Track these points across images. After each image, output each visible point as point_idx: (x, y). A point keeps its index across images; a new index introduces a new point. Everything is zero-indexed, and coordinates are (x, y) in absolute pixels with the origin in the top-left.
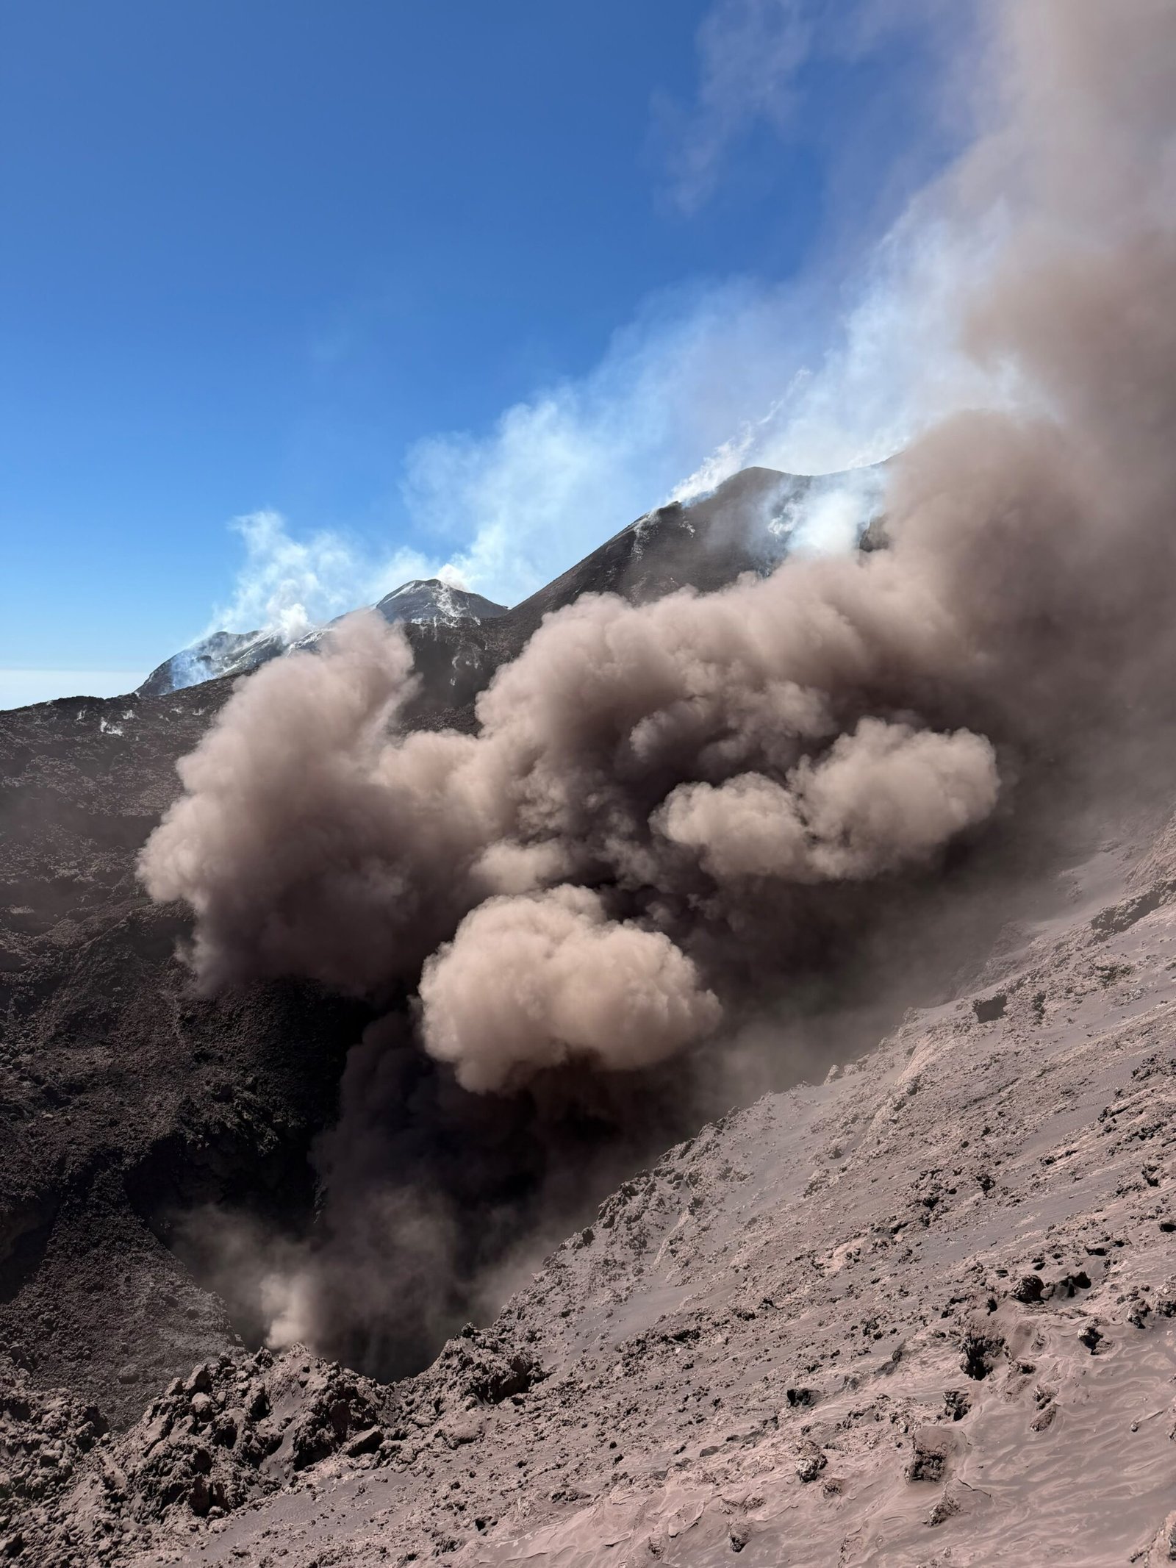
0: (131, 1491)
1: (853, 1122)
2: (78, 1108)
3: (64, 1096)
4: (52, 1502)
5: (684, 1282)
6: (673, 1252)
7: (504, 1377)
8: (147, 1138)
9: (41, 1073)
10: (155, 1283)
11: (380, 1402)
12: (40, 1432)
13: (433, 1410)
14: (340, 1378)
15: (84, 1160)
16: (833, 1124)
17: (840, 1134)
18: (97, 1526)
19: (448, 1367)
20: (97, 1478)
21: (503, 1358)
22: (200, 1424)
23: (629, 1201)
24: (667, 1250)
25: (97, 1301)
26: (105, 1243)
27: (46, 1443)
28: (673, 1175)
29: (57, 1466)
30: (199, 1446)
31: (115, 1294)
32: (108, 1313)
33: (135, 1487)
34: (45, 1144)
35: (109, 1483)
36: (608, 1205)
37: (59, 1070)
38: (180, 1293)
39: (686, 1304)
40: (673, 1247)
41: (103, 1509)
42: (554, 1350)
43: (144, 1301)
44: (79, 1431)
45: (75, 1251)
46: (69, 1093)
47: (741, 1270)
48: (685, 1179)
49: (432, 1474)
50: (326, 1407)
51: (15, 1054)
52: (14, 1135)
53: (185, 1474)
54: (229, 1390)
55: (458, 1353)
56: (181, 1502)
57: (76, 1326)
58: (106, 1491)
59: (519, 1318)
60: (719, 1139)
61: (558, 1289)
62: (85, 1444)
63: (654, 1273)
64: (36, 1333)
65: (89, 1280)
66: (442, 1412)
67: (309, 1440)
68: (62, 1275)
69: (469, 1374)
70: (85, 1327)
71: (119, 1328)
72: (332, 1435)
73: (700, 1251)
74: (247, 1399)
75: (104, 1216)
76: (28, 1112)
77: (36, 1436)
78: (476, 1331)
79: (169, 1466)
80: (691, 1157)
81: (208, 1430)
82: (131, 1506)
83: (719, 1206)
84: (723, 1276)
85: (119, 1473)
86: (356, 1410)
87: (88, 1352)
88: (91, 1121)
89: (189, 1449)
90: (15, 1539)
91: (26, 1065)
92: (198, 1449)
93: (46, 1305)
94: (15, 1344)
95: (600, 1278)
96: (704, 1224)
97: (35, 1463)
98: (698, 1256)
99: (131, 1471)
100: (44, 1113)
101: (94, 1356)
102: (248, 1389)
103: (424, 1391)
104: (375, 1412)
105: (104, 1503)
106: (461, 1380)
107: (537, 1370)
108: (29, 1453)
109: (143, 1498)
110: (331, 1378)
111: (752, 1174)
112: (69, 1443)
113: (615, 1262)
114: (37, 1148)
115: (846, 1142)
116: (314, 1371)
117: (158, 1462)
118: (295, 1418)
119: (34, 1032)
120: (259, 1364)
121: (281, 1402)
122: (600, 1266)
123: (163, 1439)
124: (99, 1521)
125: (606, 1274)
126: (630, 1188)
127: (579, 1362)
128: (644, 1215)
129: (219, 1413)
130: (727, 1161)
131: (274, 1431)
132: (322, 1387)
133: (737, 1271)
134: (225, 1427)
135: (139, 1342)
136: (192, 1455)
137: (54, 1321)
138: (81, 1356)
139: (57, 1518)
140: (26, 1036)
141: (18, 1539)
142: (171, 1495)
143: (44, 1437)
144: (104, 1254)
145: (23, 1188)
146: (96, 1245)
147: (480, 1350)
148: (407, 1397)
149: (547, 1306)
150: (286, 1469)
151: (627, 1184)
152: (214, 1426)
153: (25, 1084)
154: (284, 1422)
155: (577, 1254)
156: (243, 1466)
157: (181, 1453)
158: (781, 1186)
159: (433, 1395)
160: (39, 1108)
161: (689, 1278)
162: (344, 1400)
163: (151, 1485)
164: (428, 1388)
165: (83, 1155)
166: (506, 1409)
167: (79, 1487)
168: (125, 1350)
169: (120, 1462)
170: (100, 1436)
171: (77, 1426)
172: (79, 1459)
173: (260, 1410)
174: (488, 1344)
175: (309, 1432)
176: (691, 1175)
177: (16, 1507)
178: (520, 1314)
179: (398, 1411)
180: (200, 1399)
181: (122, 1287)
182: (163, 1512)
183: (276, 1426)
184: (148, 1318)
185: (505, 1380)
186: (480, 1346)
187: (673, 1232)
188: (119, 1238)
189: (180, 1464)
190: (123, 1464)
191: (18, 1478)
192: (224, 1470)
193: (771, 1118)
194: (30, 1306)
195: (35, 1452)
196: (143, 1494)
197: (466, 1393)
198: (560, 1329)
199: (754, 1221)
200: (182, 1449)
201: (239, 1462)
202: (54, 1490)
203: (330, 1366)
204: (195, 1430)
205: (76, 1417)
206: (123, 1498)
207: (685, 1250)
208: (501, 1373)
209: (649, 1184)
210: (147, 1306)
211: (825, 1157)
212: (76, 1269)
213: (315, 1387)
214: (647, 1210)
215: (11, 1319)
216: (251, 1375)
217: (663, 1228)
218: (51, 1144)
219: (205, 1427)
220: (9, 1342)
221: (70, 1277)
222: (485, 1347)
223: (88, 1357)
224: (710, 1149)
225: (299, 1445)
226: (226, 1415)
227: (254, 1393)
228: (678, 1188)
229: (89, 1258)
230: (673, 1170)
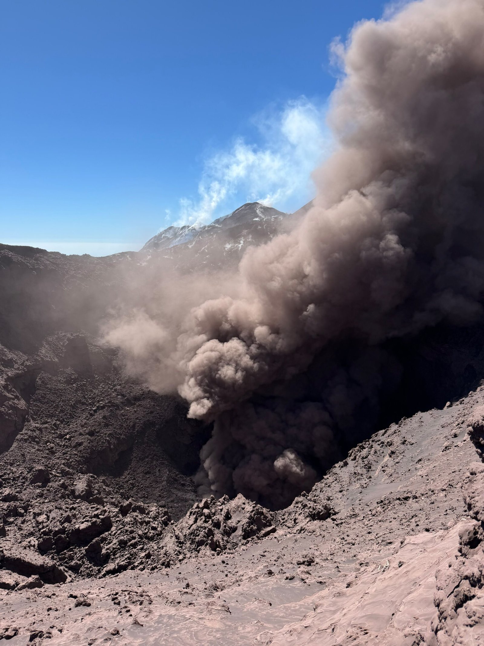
0: (185, 541)
1: (462, 423)
2: (138, 406)
3: (133, 402)
4: (157, 542)
5: (391, 482)
6: (383, 471)
7: (321, 512)
8: (164, 418)
9: (124, 393)
10: (169, 472)
11: (272, 518)
12: (150, 518)
13: (293, 522)
14: (257, 508)
15: (142, 425)
16: (451, 424)
17: (456, 428)
18: (175, 551)
19: (297, 507)
20: (172, 535)
21: (320, 505)
22: (207, 520)
23: (362, 451)
24: (381, 470)
25: (149, 477)
26: (150, 457)
27: (152, 522)
28: (380, 442)
29: (157, 530)
30: (209, 527)
31: (155, 475)
32: (153, 482)
33: (187, 540)
34: (128, 419)
35: (177, 537)
36: (352, 452)
37: (131, 392)
38: (178, 477)
39: (401, 488)
40: (384, 469)
41: (176, 546)
42: (339, 504)
43: (166, 479)
44: (163, 519)
45: (140, 459)
46: (135, 401)
47: (424, 476)
48: (385, 444)
49: (324, 537)
50: (253, 517)
51: (115, 386)
52: (116, 415)
53: (204, 536)
54: (216, 509)
55: (301, 502)
56: (206, 546)
57: (142, 486)
58: (177, 540)
59: (321, 492)
60: (400, 429)
61: (336, 482)
62: (165, 523)
63: (376, 478)
64: (128, 487)
65: (145, 470)
66: (297, 523)
67: (248, 529)
68: (136, 467)
69: (306, 510)
70: (145, 487)
71: (157, 488)
72: (256, 528)
73: (396, 471)
74: (223, 513)
75: (150, 446)
76: (121, 407)
77: (149, 519)
78: (307, 495)
79: (198, 533)
80: (387, 436)
81: (210, 522)
82: (186, 546)
83: (403, 454)
84: (416, 478)
85: (180, 534)
86: (263, 520)
87: (147, 496)
88: (143, 411)
89: (205, 528)
90: (148, 553)
91: (119, 390)
92: (209, 528)
93: (131, 478)
94: (121, 491)
95: (353, 479)
96: (397, 461)
97: (149, 528)
98: (396, 473)
99: (185, 534)
100: (126, 408)
101: (149, 497)
102: (222, 509)
103: (288, 515)
104: (270, 522)
105: (176, 544)
106: (304, 512)
107: (334, 511)
108: (147, 525)
109: (190, 543)
110: (254, 507)
111: (416, 443)
112: (160, 523)
113: (359, 473)
114: (125, 420)
115: (459, 432)
116: (247, 504)
117: (194, 531)
118: (241, 521)
119: (120, 378)
120: (225, 501)
121: (235, 515)
122: (352, 474)
123: (195, 524)
124: (176, 550)
125: (355, 478)
126: (362, 446)
127: (351, 509)
128: (369, 457)
129: (213, 517)
130: (404, 437)
131: (234, 524)
132: (251, 510)
133: (422, 477)
134: (216, 521)
135: (165, 493)
136: (206, 530)
137: (134, 484)
138: (144, 497)
139: (160, 548)
140: (118, 379)
141: (149, 553)
142: (201, 543)
143: (151, 520)
144: (150, 461)
145: (121, 435)
146: (147, 457)
147: (309, 502)
148: (281, 517)
149: (332, 488)
150: (240, 538)
151: (361, 444)
152: (212, 521)
153: (119, 397)
154: (237, 522)
155: (341, 470)
156: (224, 536)
157: (202, 529)
158: (430, 447)
159: (293, 516)
160: (124, 406)
161: (393, 480)
162: (259, 516)
163: (192, 539)
164: (290, 514)
165: (141, 424)
166: (329, 522)
167: (166, 538)
168: (160, 496)
169: (180, 531)
170: (170, 521)
171: (162, 517)
172: (164, 529)
173: (228, 517)
174: (312, 500)
175: (247, 526)
176: (388, 442)
177: (145, 543)
178: (321, 491)
179: (278, 522)
180: (206, 511)
181: (157, 473)
182: (198, 549)
183: (234, 523)
184: (168, 485)
185: (322, 513)
186: (309, 500)
187: (382, 463)
188: (155, 455)
189: (202, 533)
190: (181, 531)
191: (145, 533)
192: (218, 536)
193: (422, 422)
194: (125, 478)
195: (149, 525)
196: (190, 542)
197: (307, 517)
198: (340, 497)
199: (420, 460)
200: (202, 528)
201: (222, 535)
202: (157, 538)
203: (253, 503)
204: (206, 522)
205: (161, 514)
206: (183, 543)
207: (389, 470)
208: (320, 511)
209: (370, 445)
210: (167, 480)
211: (450, 437)
212: (141, 465)
213: (248, 510)
214: (370, 455)
215: (119, 482)
216: (222, 504)
217: (377, 462)
218: (130, 419)
219: (209, 521)
220: (119, 490)
221: (138, 468)
222: (311, 501)
223: (147, 498)
224: (396, 433)
225: (244, 530)
226: (216, 517)
227: (225, 510)
228: (382, 447)
229: (145, 462)
230: (380, 440)
